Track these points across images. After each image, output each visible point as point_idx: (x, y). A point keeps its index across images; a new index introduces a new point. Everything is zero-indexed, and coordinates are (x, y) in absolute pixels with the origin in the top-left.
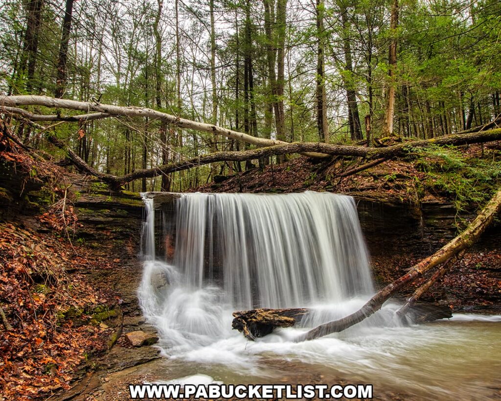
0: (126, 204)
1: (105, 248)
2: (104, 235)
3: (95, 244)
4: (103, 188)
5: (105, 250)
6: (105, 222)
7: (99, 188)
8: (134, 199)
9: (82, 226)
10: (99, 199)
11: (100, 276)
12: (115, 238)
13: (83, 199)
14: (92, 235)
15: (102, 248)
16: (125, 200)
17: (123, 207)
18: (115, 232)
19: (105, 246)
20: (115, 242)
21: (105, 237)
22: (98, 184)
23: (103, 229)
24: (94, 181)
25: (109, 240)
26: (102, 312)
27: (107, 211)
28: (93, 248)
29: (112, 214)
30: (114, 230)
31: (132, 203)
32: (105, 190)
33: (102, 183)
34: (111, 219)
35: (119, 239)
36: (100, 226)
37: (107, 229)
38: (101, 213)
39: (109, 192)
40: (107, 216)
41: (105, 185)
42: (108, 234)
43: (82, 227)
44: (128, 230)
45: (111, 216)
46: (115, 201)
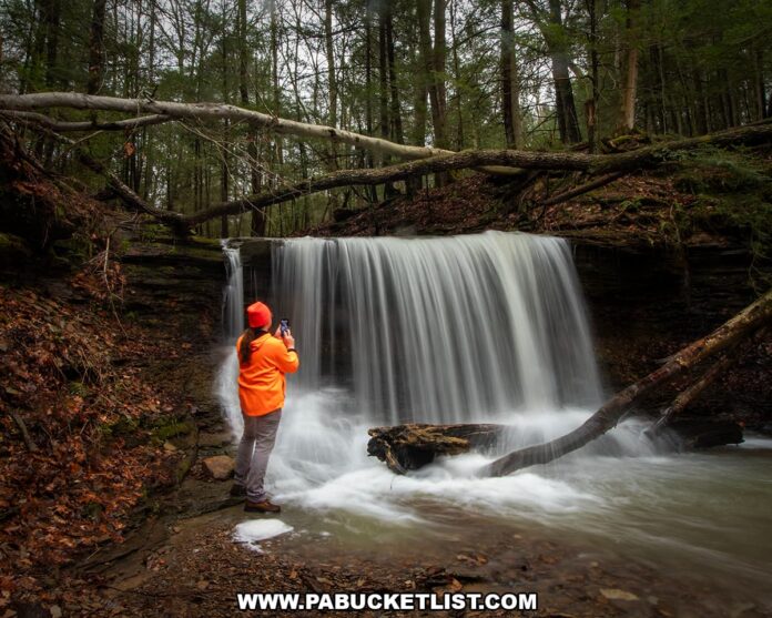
1: (169, 326)
2: (167, 306)
3: (154, 321)
4: (163, 233)
5: (168, 329)
6: (167, 285)
7: (156, 233)
8: (211, 249)
9: (134, 292)
10: (158, 249)
11: (162, 370)
12: (183, 311)
13: (133, 251)
14: (148, 307)
15: (164, 327)
16: (197, 251)
17: (191, 261)
18: (183, 302)
19: (169, 324)
20: (184, 318)
21: (168, 309)
22: (155, 227)
23: (165, 297)
24: (149, 222)
25: (173, 313)
26: (166, 425)
27: (170, 269)
28: (150, 326)
29: (177, 273)
30: (181, 299)
31: (207, 256)
32: (167, 237)
33: (161, 225)
34: (176, 281)
35: (189, 312)
36: (159, 292)
37: (169, 297)
38: (162, 271)
39: (173, 240)
40: (171, 277)
41: (165, 228)
42: (173, 304)
43: (134, 294)
44: (202, 298)
45: (176, 277)
46: (181, 253)
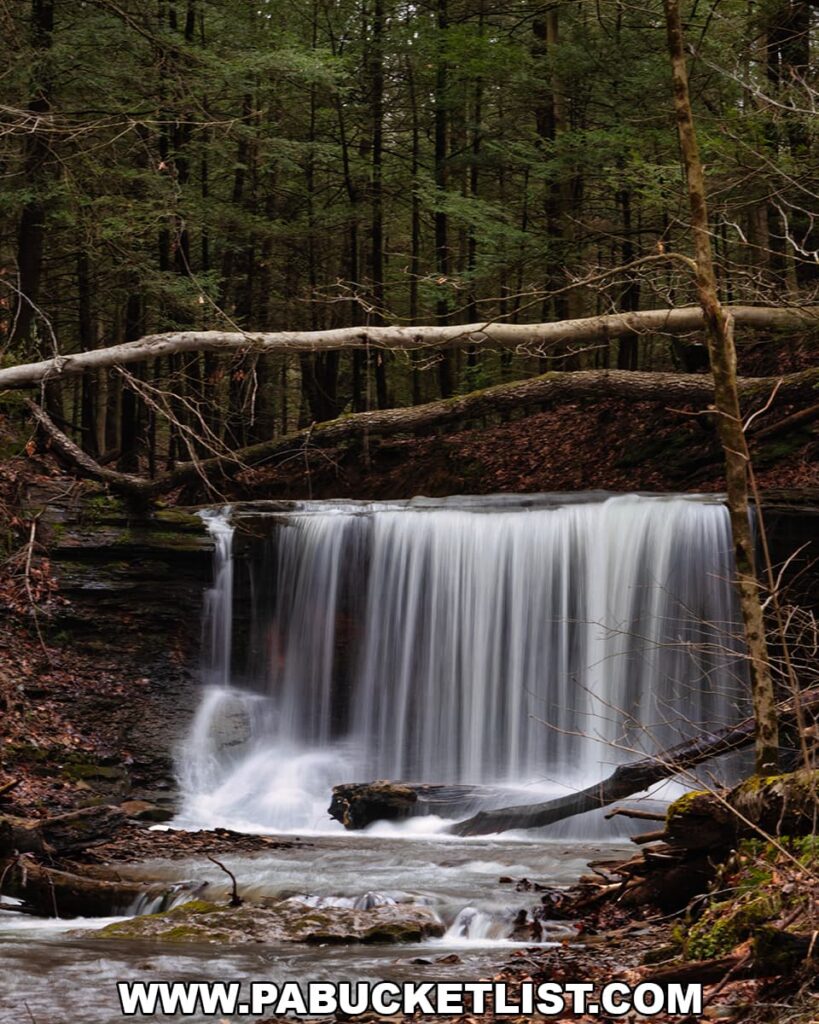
0: (164, 546)
1: (120, 653)
2: (117, 623)
3: (97, 644)
4: (113, 511)
5: (119, 657)
6: (117, 591)
7: (102, 511)
8: (186, 531)
9: (68, 602)
10: (109, 536)
12: (141, 629)
13: (69, 540)
14: (88, 624)
15: (113, 653)
16: (164, 536)
17: (157, 554)
18: (141, 616)
19: (119, 649)
20: (143, 640)
21: (120, 627)
22: (100, 501)
23: (114, 609)
24: (94, 494)
25: (128, 633)
27: (122, 567)
28: (90, 652)
29: (133, 572)
30: (139, 612)
31: (179, 544)
32: (118, 515)
33: (110, 498)
34: (131, 584)
35: (153, 632)
36: (106, 602)
37: (121, 609)
38: (109, 570)
39: (126, 520)
40: (123, 578)
41: (116, 502)
42: (127, 620)
43: (68, 606)
44: (172, 610)
45: (131, 577)
46: (139, 540)
